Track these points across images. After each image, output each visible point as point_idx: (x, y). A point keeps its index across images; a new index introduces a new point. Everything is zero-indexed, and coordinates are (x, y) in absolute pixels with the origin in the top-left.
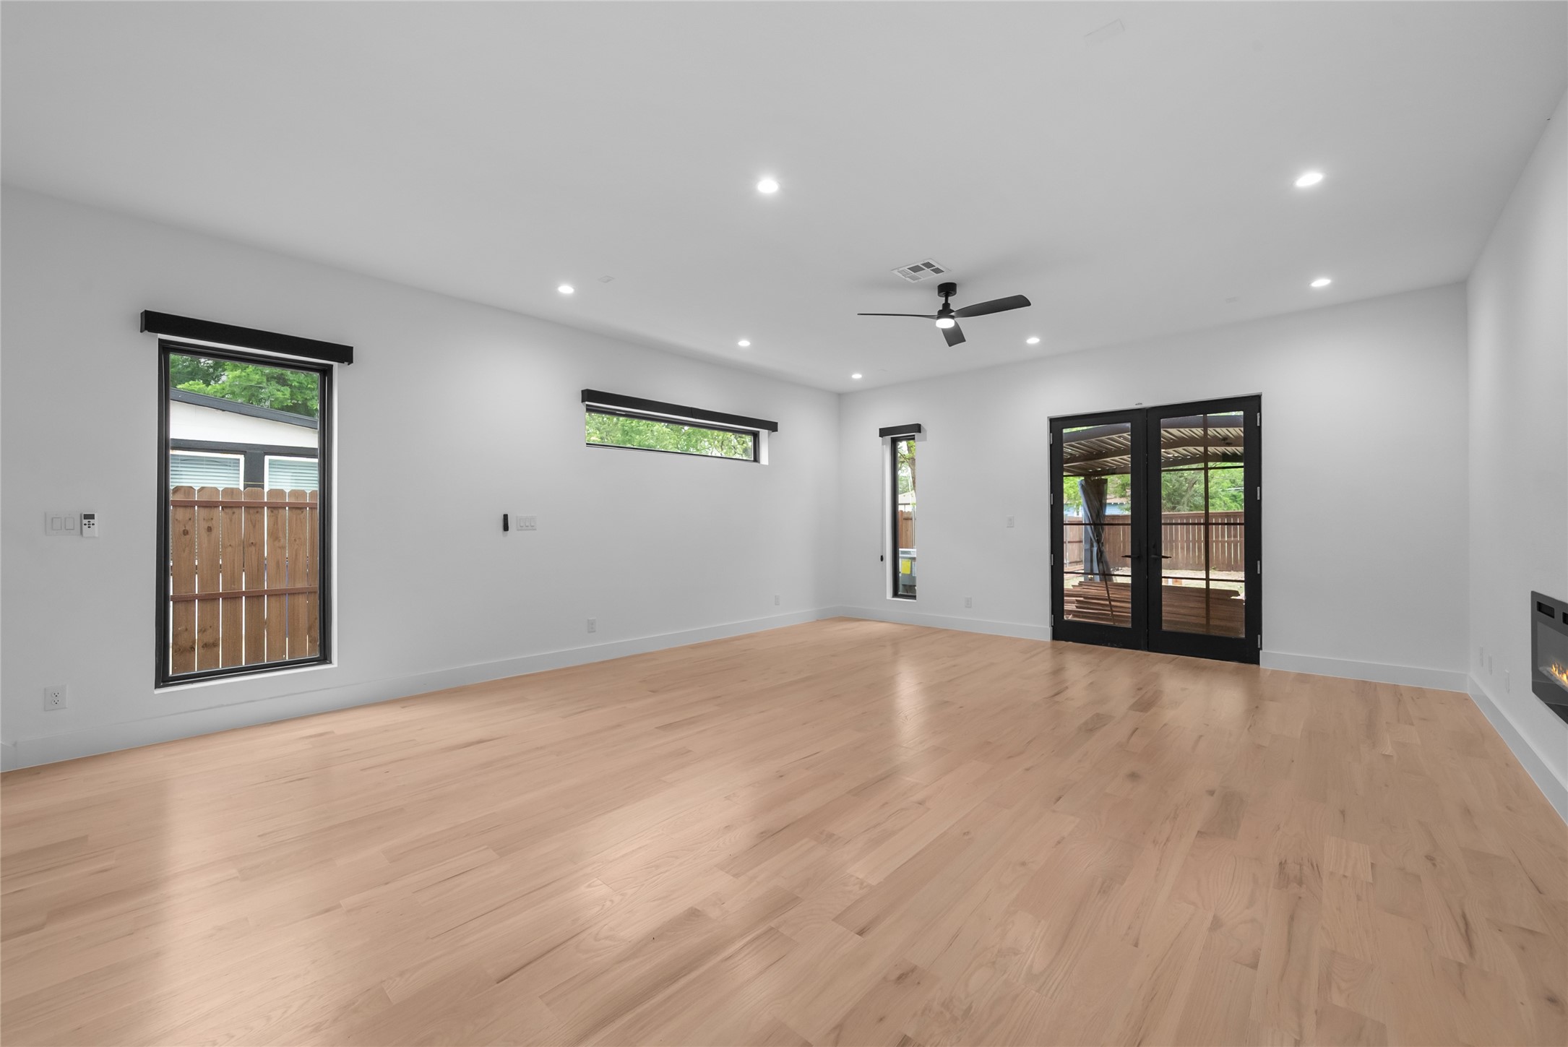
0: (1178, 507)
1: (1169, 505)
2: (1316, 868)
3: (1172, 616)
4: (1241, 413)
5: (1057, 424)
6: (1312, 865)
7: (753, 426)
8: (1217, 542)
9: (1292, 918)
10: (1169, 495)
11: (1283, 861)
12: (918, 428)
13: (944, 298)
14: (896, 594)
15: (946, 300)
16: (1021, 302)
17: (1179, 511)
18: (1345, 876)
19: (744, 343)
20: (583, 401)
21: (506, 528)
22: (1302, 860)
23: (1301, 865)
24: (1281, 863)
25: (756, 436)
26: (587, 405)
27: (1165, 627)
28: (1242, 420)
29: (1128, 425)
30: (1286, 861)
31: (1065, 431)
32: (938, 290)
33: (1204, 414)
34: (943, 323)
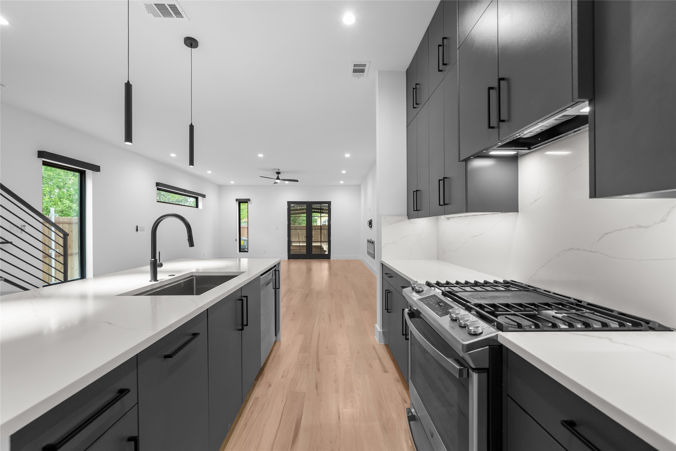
0: (296, 224)
1: (293, 223)
3: (314, 252)
4: (327, 205)
5: (289, 203)
7: (196, 196)
8: (323, 234)
10: (293, 220)
12: (249, 200)
13: (277, 175)
14: (240, 251)
15: (278, 175)
17: (296, 225)
19: (209, 172)
20: (156, 186)
21: (137, 230)
25: (197, 199)
26: (157, 188)
27: (313, 253)
29: (306, 205)
31: (292, 205)
32: (276, 173)
33: (321, 204)
34: (277, 181)
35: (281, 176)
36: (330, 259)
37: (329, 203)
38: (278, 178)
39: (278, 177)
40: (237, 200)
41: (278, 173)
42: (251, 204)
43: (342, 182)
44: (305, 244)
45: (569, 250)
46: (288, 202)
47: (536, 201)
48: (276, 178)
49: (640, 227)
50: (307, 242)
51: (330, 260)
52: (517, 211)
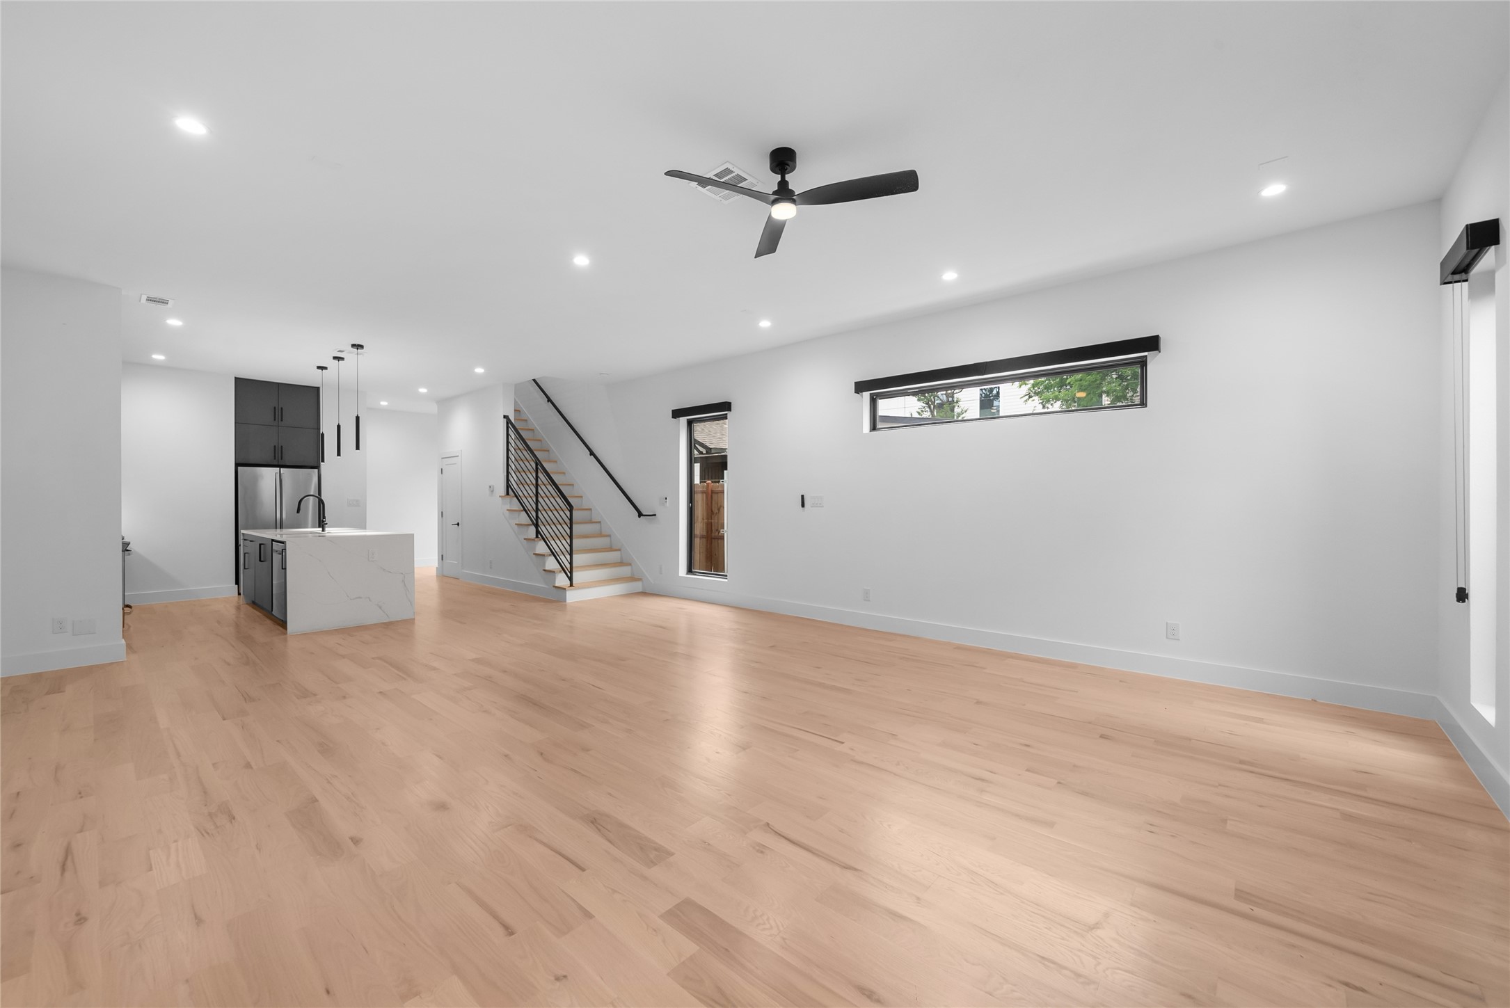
2: (203, 832)
6: (208, 833)
9: (205, 793)
11: (233, 821)
15: (783, 176)
18: (175, 841)
20: (858, 392)
21: (803, 505)
22: (218, 832)
23: (217, 827)
24: (234, 818)
25: (1144, 364)
30: (231, 822)
34: (784, 211)
35: (799, 181)
38: (784, 193)
39: (783, 184)
41: (783, 160)
48: (775, 193)
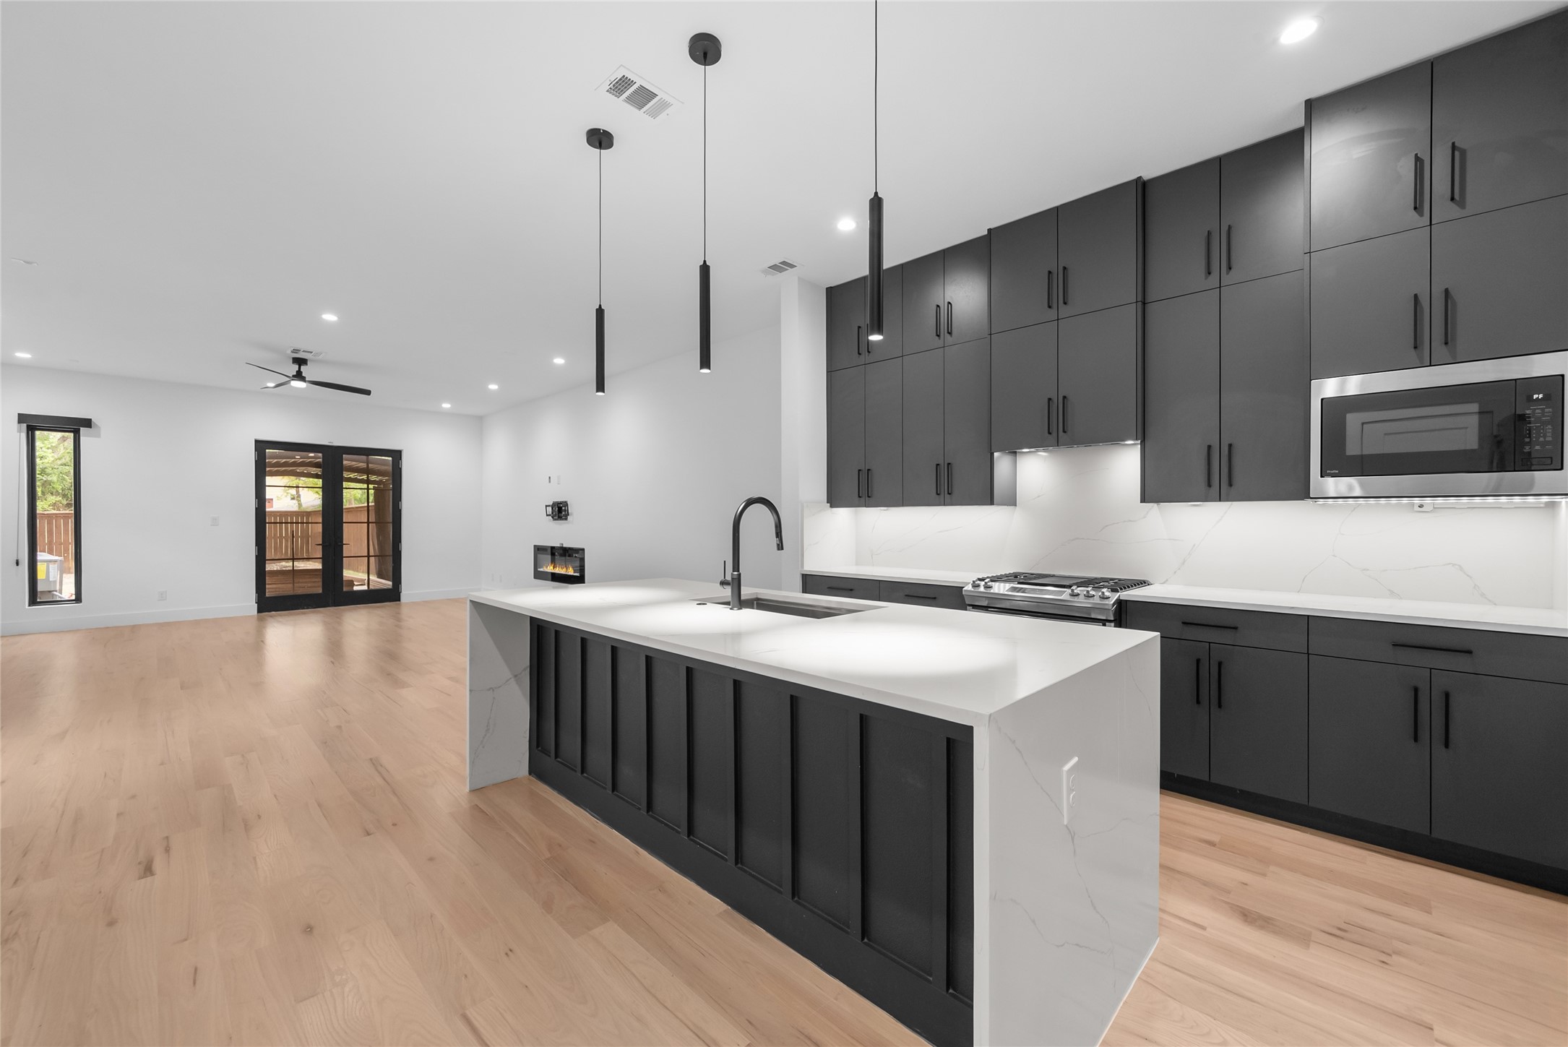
4: (390, 459)
5: (261, 445)
12: (92, 423)
13: (297, 366)
14: (32, 602)
15: (300, 368)
16: (368, 392)
27: (345, 589)
28: (391, 462)
29: (321, 454)
31: (267, 451)
32: (291, 360)
33: (368, 455)
34: (296, 383)
35: (309, 372)
36: (399, 600)
37: (396, 455)
38: (299, 376)
39: (299, 372)
40: (22, 418)
41: (300, 362)
42: (98, 436)
43: (446, 406)
44: (318, 565)
45: (1073, 540)
46: (257, 442)
47: (1039, 497)
48: (294, 376)
49: (1131, 521)
50: (324, 560)
51: (400, 605)
52: (1015, 505)
